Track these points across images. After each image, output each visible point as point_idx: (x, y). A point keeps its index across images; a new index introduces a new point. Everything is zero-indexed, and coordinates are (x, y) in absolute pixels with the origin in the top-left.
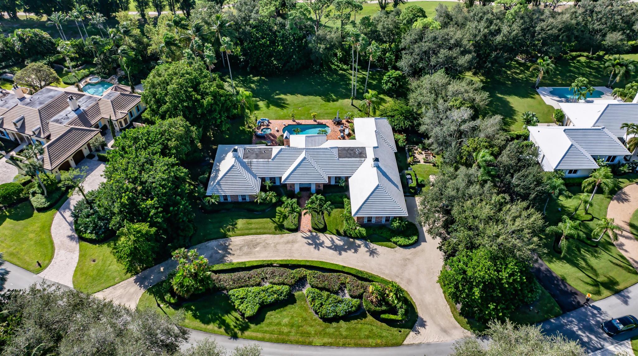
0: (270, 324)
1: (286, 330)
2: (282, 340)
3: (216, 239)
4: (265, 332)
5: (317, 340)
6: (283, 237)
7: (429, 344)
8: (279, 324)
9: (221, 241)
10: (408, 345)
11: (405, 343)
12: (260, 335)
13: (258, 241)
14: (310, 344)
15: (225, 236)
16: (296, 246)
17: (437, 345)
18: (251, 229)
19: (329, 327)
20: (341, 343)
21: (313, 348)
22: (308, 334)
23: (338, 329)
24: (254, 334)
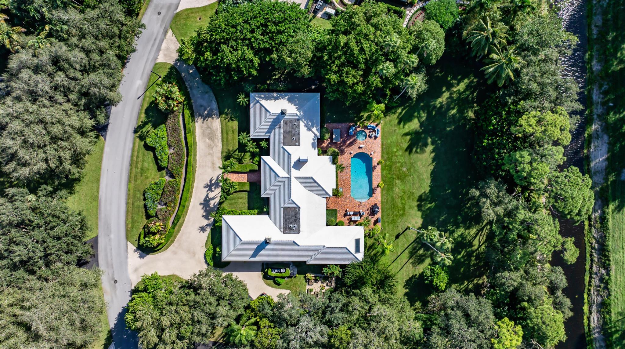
0: (144, 155)
1: (140, 166)
2: (133, 163)
3: (219, 107)
4: (138, 152)
5: (132, 186)
6: (219, 159)
7: (127, 258)
8: (143, 161)
9: (216, 111)
10: (127, 245)
11: (129, 243)
12: (136, 148)
13: (216, 140)
14: (129, 181)
15: (221, 113)
16: (210, 170)
17: (126, 263)
18: (227, 134)
19: (140, 193)
20: (129, 201)
21: (126, 183)
22: (135, 180)
23: (139, 199)
24: (137, 145)
